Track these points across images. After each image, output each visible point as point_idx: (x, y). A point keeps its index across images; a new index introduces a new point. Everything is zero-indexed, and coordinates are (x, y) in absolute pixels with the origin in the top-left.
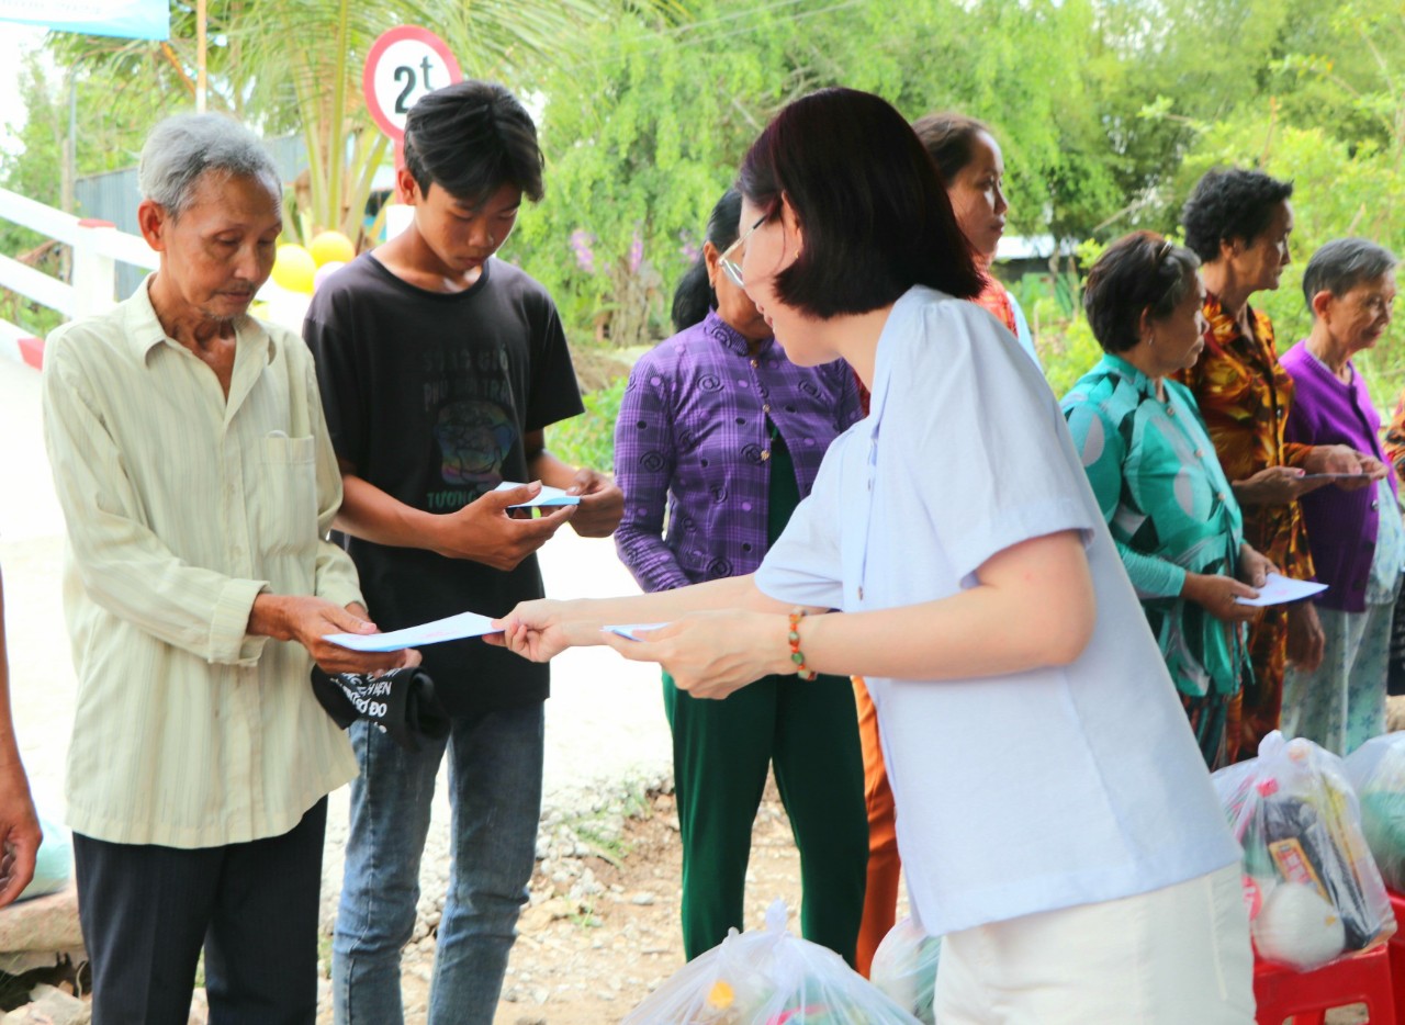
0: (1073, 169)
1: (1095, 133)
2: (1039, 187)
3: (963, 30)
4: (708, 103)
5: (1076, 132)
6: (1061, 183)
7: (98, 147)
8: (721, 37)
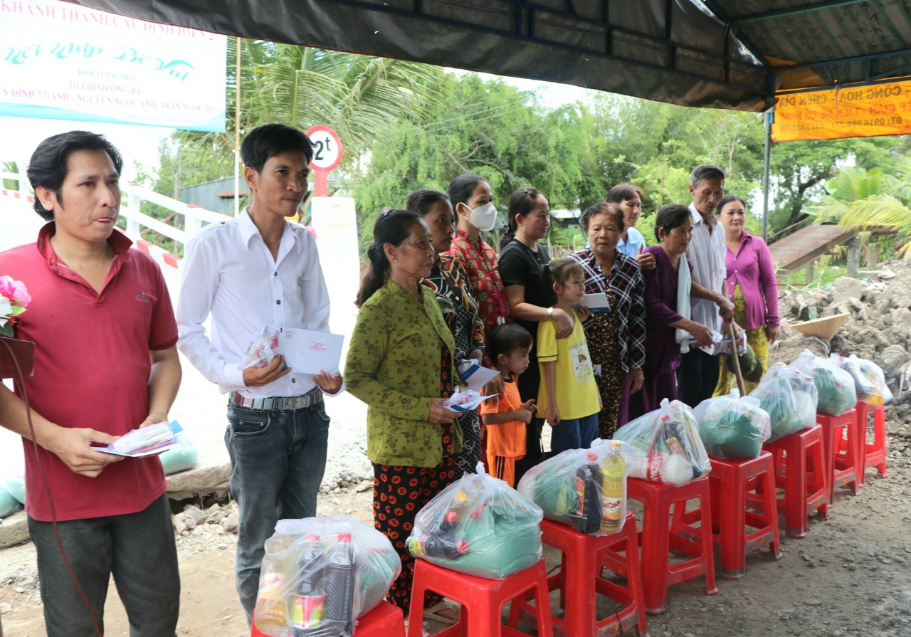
0: (588, 182)
1: (596, 168)
2: (574, 189)
3: (542, 126)
4: (439, 155)
5: (589, 167)
6: (583, 188)
7: (189, 176)
8: (444, 129)
